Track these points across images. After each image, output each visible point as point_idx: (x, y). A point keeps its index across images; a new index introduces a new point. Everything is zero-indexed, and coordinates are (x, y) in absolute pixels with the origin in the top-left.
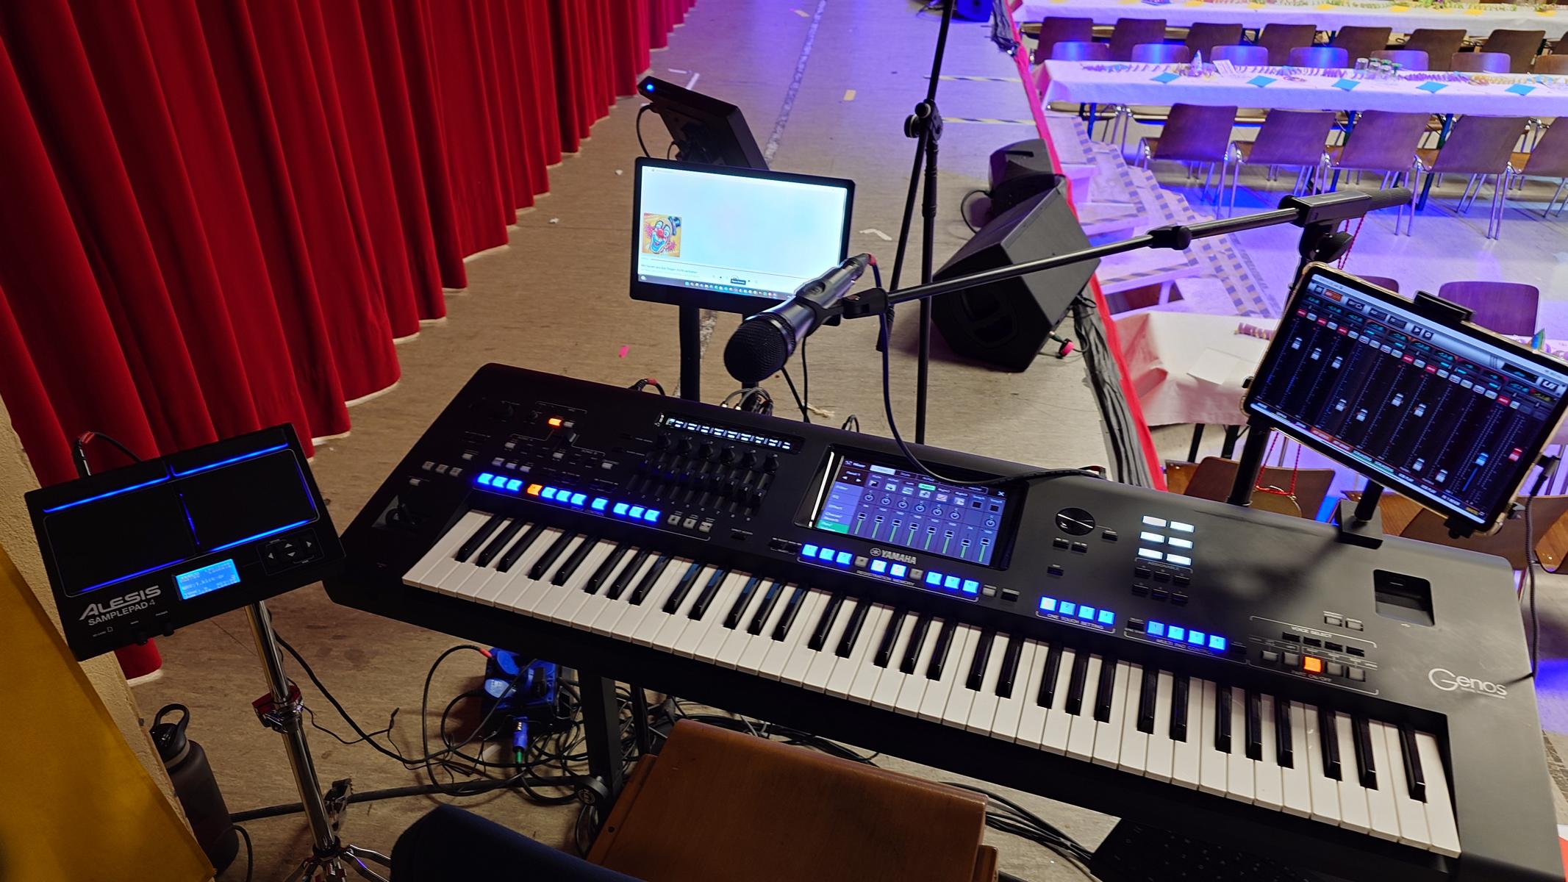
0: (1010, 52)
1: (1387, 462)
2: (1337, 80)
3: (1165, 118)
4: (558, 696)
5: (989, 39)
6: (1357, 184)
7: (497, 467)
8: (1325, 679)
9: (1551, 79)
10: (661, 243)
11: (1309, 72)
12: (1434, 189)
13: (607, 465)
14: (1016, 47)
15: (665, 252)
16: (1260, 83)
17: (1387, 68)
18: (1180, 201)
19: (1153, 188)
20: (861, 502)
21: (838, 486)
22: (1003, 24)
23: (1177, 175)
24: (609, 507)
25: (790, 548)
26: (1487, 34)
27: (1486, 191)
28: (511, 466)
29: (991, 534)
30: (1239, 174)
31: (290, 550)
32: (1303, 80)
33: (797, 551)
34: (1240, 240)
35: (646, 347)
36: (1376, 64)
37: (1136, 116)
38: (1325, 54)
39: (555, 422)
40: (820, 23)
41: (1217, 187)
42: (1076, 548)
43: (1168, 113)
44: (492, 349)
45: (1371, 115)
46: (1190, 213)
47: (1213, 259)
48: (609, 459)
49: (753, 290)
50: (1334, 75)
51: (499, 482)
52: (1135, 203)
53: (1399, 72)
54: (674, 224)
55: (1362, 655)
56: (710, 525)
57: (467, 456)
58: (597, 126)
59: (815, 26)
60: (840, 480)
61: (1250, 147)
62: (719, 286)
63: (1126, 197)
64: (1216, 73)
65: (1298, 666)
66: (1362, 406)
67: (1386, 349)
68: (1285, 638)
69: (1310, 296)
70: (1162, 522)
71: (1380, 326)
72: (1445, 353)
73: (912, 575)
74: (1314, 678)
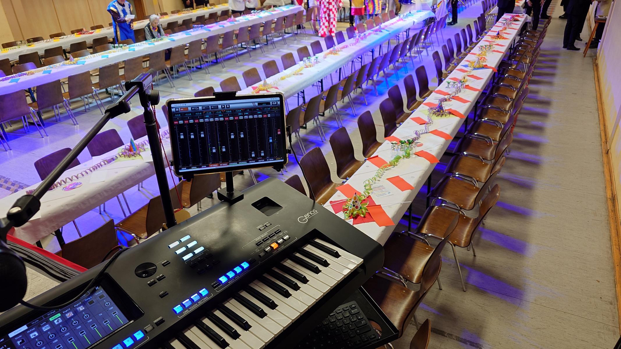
8: (282, 247)
12: (43, 117)
26: (17, 58)
27: (61, 111)
29: (113, 308)
42: (160, 279)
55: (280, 231)
65: (272, 250)
66: (221, 146)
67: (217, 119)
68: (258, 245)
69: (175, 114)
70: (177, 243)
71: (209, 112)
72: (237, 110)
74: (280, 249)
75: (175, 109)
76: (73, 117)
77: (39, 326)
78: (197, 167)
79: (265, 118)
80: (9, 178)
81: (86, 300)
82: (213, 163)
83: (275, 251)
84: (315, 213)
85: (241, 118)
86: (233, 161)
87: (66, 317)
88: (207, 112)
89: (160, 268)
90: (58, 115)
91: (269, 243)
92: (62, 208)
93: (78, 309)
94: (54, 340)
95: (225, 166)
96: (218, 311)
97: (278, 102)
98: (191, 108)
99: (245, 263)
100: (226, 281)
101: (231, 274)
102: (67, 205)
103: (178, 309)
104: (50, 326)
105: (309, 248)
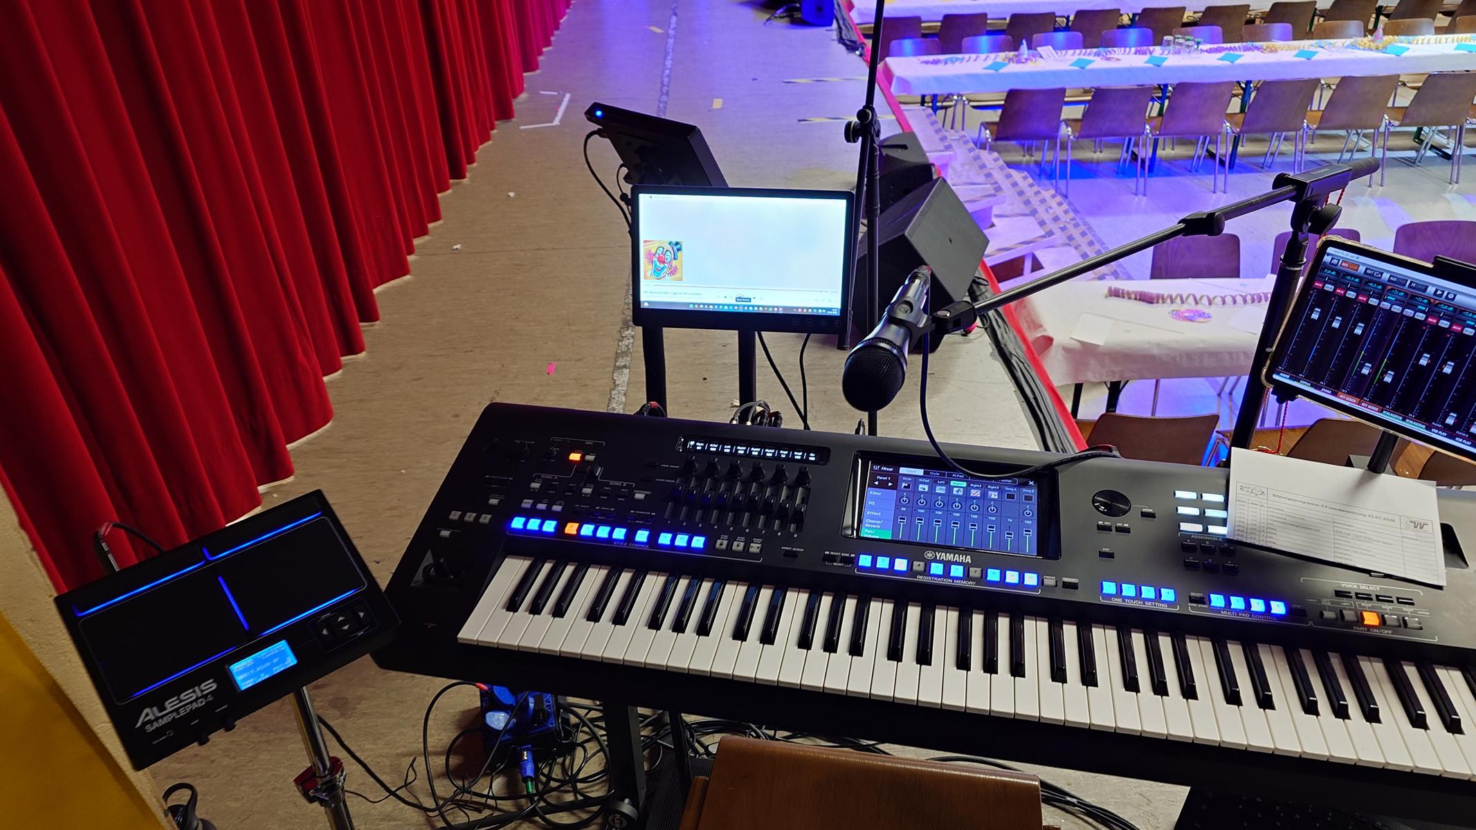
0: (858, 53)
1: (1418, 419)
2: (1147, 57)
3: (1002, 102)
4: (560, 720)
5: (836, 42)
6: (1173, 149)
7: (526, 509)
8: (1386, 632)
9: (1330, 44)
10: (663, 268)
11: (1122, 52)
12: (1240, 149)
13: (639, 496)
14: (863, 48)
15: (667, 277)
16: (1082, 65)
17: (1190, 43)
18: (1025, 178)
19: (1001, 168)
20: (897, 507)
21: (870, 492)
22: (846, 27)
23: (1013, 154)
24: (653, 538)
25: (844, 560)
26: (1267, 7)
27: (1286, 147)
28: (542, 506)
29: (1031, 523)
30: (1072, 149)
31: (344, 623)
32: (1118, 60)
33: (853, 563)
34: (1079, 209)
35: (572, 362)
36: (1181, 41)
37: (972, 104)
38: (1133, 34)
39: (575, 457)
40: (675, 37)
41: (1051, 162)
42: (1119, 530)
43: (1004, 98)
44: (422, 378)
45: (1182, 88)
46: (1036, 188)
47: (1063, 229)
48: (641, 489)
49: (758, 307)
50: (1144, 53)
51: (534, 524)
52: (991, 184)
53: (1201, 47)
54: (675, 249)
55: (1413, 604)
56: (759, 545)
57: (494, 501)
58: (481, 151)
59: (671, 41)
60: (872, 485)
61: (1079, 124)
62: (724, 305)
63: (981, 179)
64: (1041, 59)
65: (1358, 621)
66: (1388, 368)
67: (1409, 312)
68: (1337, 595)
69: (1325, 268)
70: (1193, 495)
71: (1400, 291)
72: (1470, 313)
73: (971, 574)
74: (1376, 632)
75: (1332, 259)
77: (936, 482)
78: (1312, 386)
81: (1007, 489)
82: (1350, 393)
83: (1362, 629)
85: (1469, 331)
86: (1395, 410)
87: (970, 493)
88: (1395, 290)
89: (1134, 514)
90: (1273, 154)
91: (1365, 607)
92: (1147, 346)
93: (990, 492)
94: (939, 510)
95: (1374, 411)
96: (1168, 638)
98: (1367, 269)
99: (1281, 604)
100: (1220, 607)
101: (1237, 603)
102: (1158, 345)
104: (947, 490)
105: (1450, 677)
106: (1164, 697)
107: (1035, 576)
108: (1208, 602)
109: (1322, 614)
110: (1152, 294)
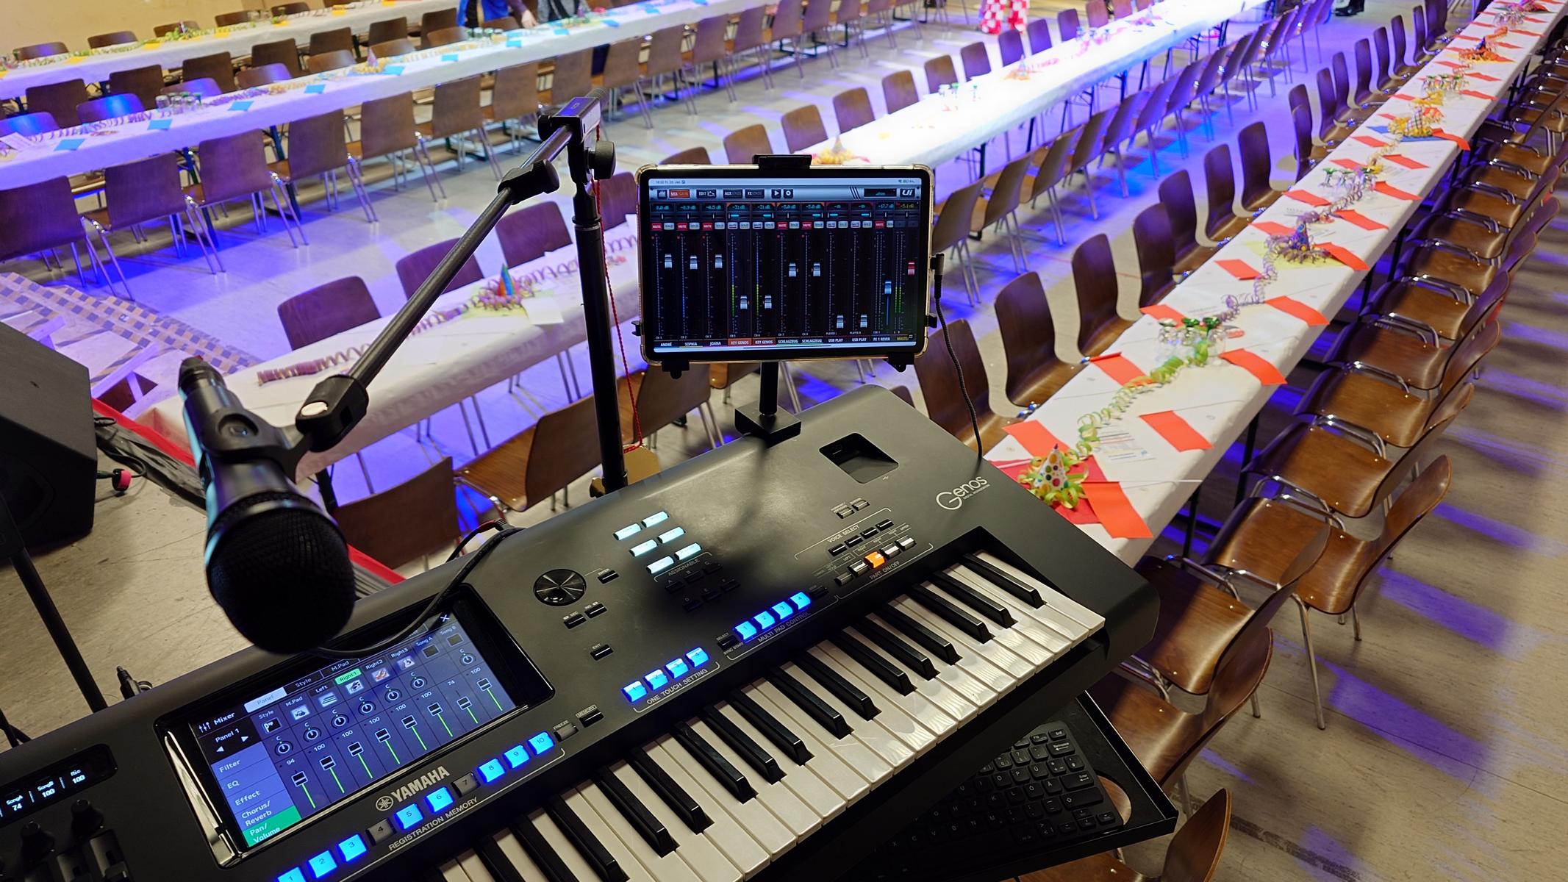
1: (812, 335)
2: (147, 123)
6: (227, 216)
8: (895, 564)
9: (332, 75)
11: (114, 123)
12: (298, 198)
16: (70, 147)
17: (190, 99)
18: (70, 292)
19: (32, 288)
20: (279, 763)
23: (34, 271)
26: (248, 53)
27: (340, 186)
29: (480, 669)
30: (110, 245)
32: (113, 132)
34: (156, 308)
36: (177, 99)
38: (116, 103)
41: (91, 267)
45: (207, 148)
46: (91, 300)
47: (155, 334)
50: (142, 119)
52: (33, 309)
53: (203, 101)
55: (891, 525)
60: (216, 758)
61: (106, 214)
64: (11, 151)
65: (869, 569)
66: (763, 293)
67: (758, 225)
68: (834, 554)
69: (655, 205)
70: (635, 529)
71: (740, 205)
72: (812, 204)
73: (463, 789)
74: (889, 571)
75: (659, 192)
76: (367, 203)
77: (313, 693)
78: (699, 344)
79: (880, 229)
80: (218, 338)
81: (419, 645)
82: (740, 336)
83: (877, 574)
84: (982, 486)
85: (819, 225)
86: (788, 335)
87: (373, 679)
88: (734, 205)
89: (593, 585)
90: (332, 195)
91: (862, 551)
93: (399, 662)
94: (346, 730)
95: (767, 345)
96: (729, 707)
97: (916, 190)
98: (698, 192)
99: (800, 594)
100: (754, 636)
101: (765, 620)
103: (635, 690)
104: (336, 694)
105: (962, 574)
106: (783, 779)
107: (544, 735)
108: (739, 639)
109: (838, 582)
110: (310, 363)
